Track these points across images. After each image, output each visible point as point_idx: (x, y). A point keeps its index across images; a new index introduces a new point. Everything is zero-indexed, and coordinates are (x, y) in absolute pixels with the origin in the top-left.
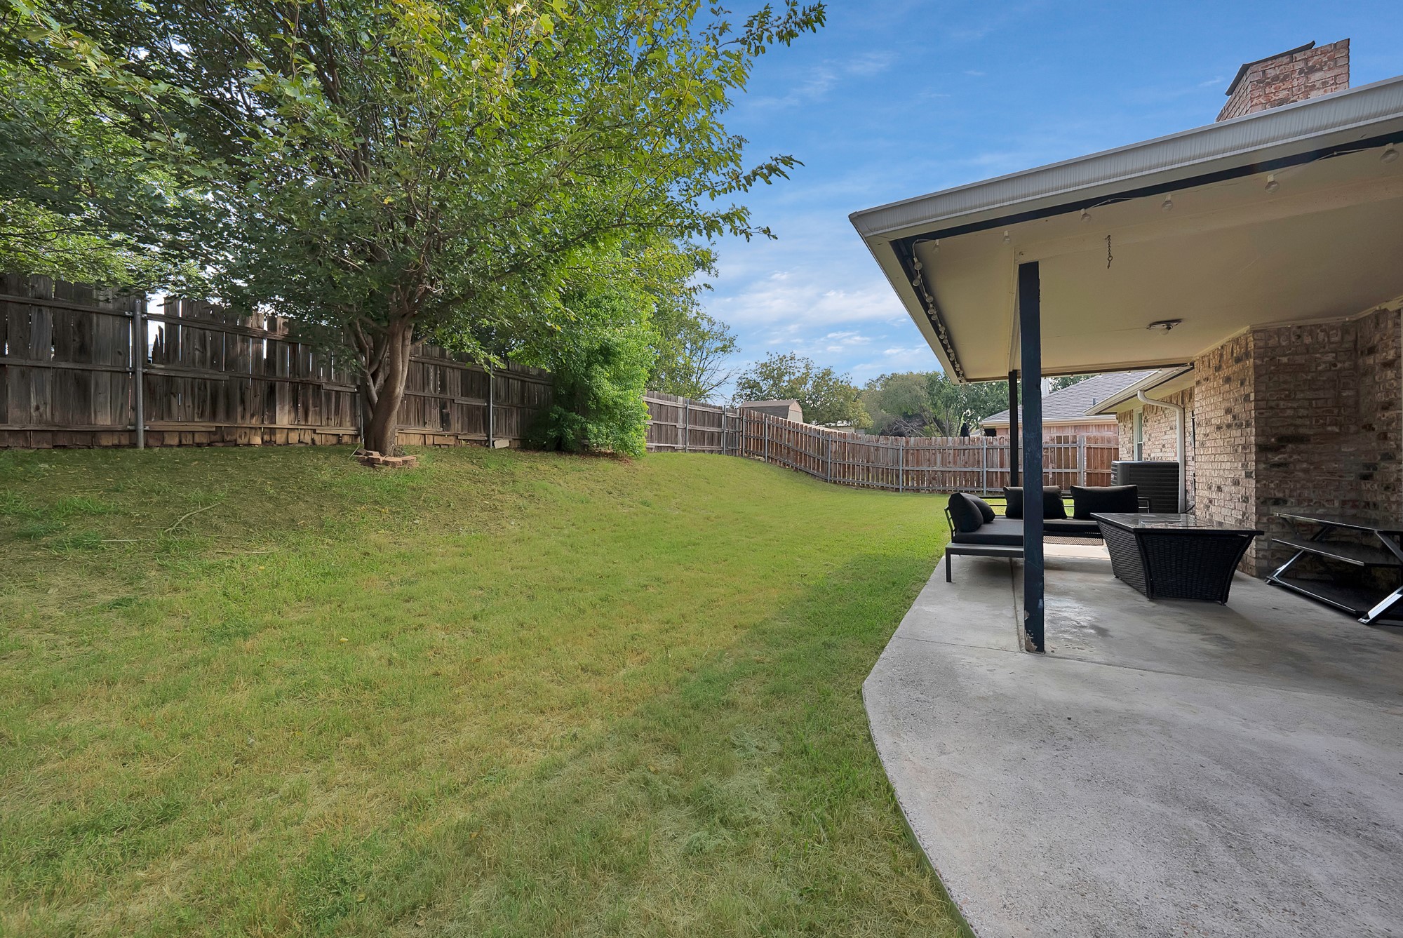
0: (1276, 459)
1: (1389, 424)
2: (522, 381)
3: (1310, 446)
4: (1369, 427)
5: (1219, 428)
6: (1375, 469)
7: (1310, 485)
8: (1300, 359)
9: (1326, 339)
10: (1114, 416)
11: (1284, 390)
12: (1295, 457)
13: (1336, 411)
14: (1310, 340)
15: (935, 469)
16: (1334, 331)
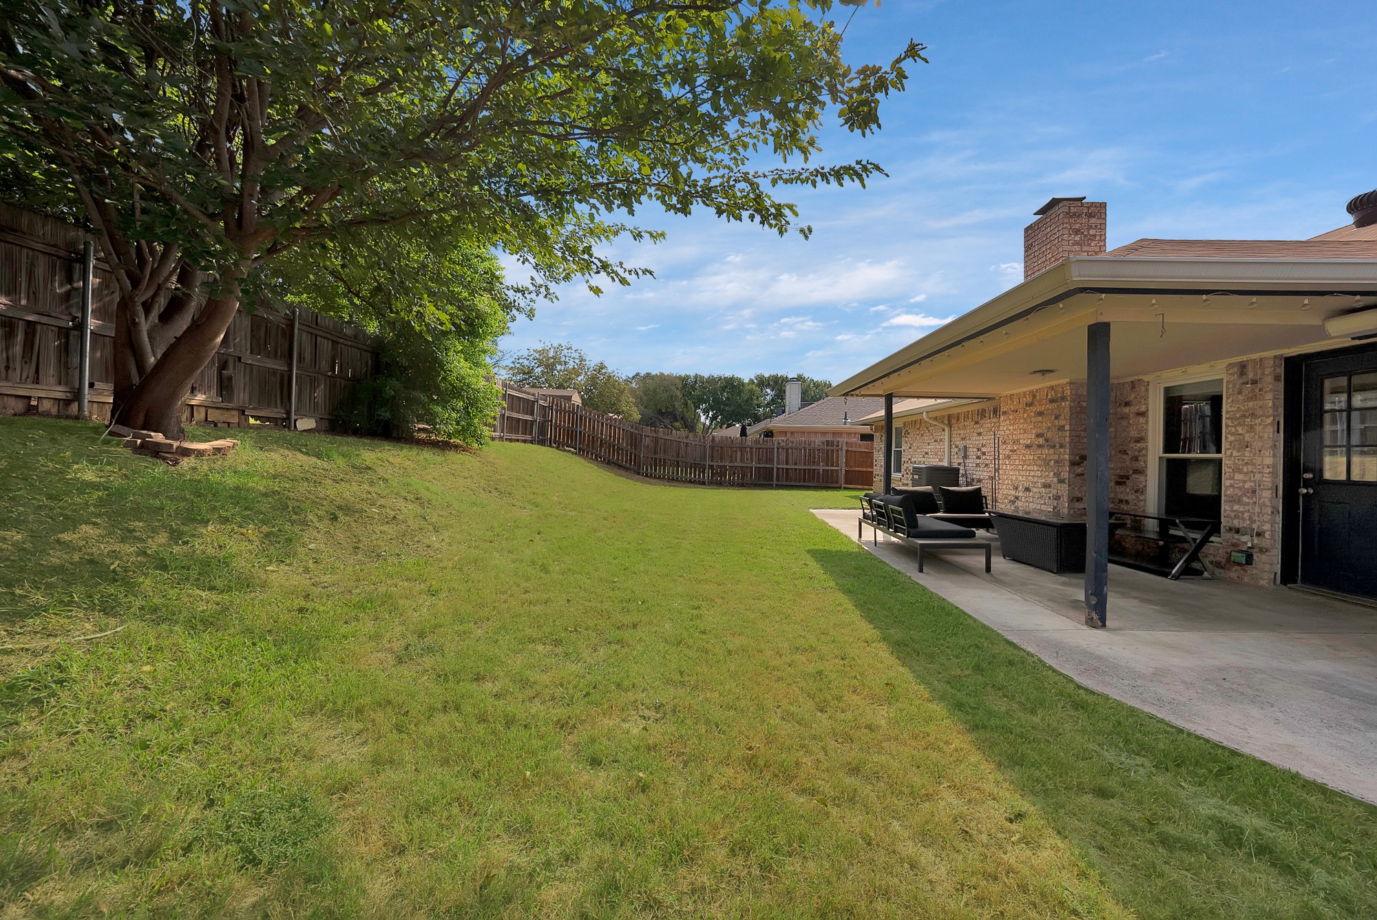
0: (1079, 471)
1: (1139, 451)
2: (333, 341)
4: (1125, 452)
5: (1028, 447)
6: (1128, 479)
15: (736, 464)
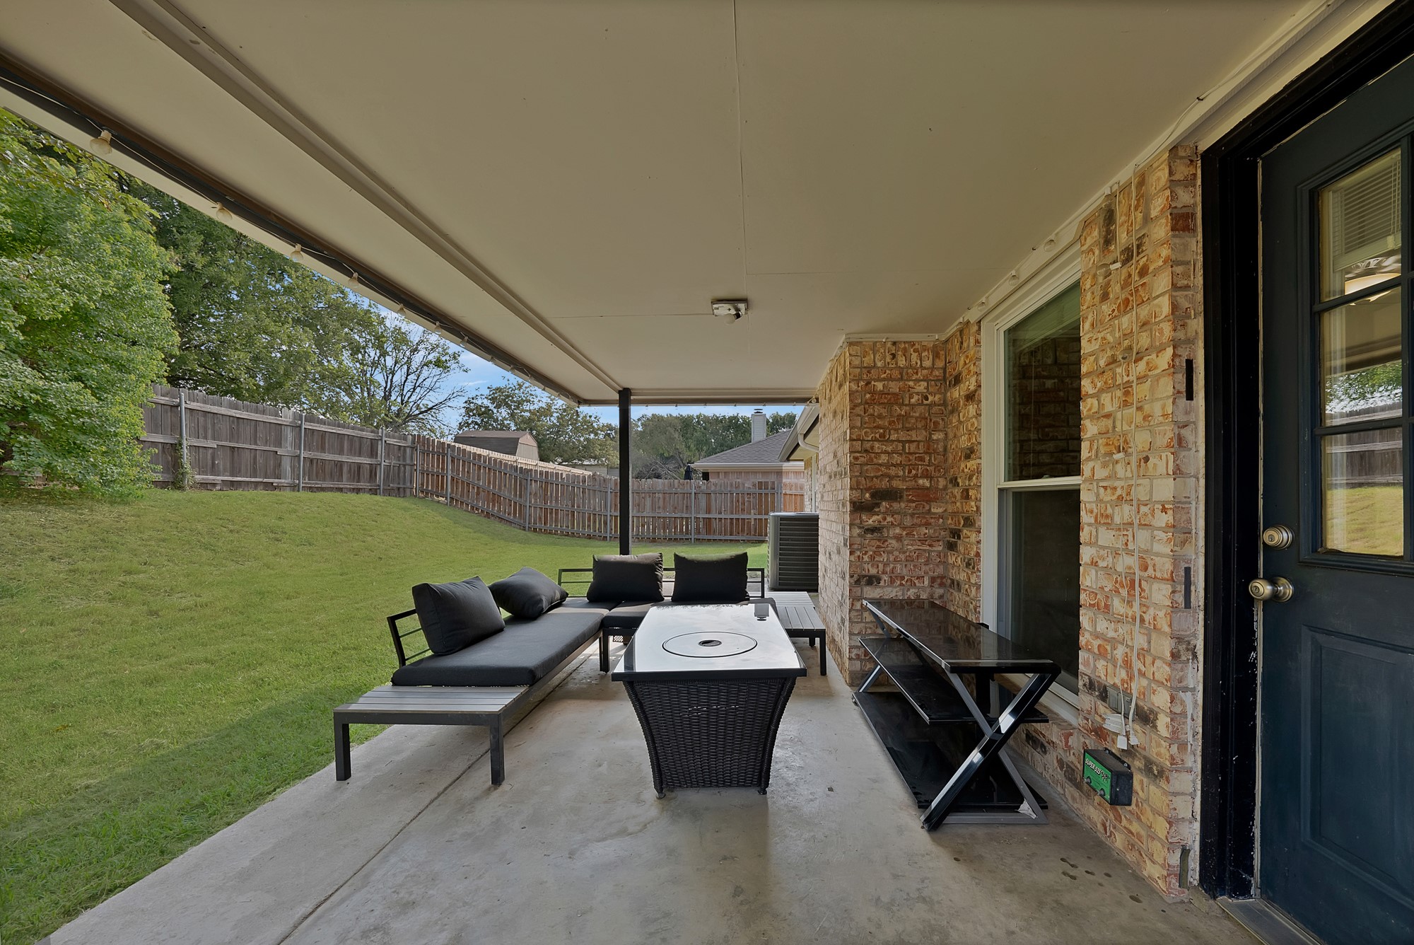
0: (870, 522)
1: (971, 478)
3: (903, 505)
4: (955, 481)
6: (959, 538)
7: (902, 557)
8: (894, 387)
9: (919, 363)
10: (803, 463)
11: (878, 427)
12: (889, 519)
13: (927, 458)
14: (904, 362)
16: (926, 353)
